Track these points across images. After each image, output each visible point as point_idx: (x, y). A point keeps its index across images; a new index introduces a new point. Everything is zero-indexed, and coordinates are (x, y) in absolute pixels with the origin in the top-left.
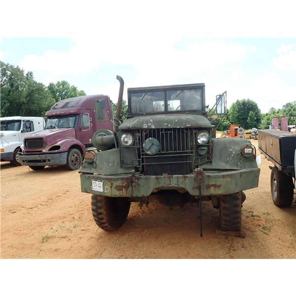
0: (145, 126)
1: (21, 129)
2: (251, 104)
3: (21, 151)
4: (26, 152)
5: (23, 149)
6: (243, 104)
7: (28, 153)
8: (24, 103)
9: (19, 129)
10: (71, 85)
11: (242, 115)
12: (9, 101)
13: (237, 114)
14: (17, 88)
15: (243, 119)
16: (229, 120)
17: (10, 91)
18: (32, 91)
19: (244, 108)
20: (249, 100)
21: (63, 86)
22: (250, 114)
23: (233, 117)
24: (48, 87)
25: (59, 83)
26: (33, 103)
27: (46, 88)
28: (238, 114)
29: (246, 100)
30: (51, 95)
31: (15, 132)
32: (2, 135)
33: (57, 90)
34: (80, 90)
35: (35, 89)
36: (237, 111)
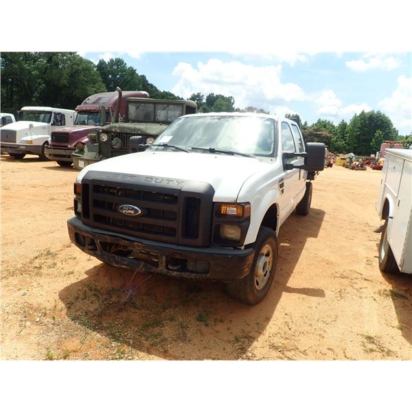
0: (113, 130)
1: (52, 122)
2: (381, 120)
3: (48, 144)
4: (53, 146)
5: (50, 143)
6: (369, 118)
7: (55, 147)
8: (65, 86)
9: (49, 122)
10: (128, 66)
11: (365, 135)
12: (45, 80)
13: (358, 131)
14: (57, 65)
15: (365, 141)
16: (345, 140)
17: (46, 68)
18: (77, 71)
19: (370, 124)
20: (379, 113)
21: (118, 66)
22: (377, 135)
23: (352, 136)
24: (98, 66)
25: (112, 60)
26: (76, 88)
27: (95, 66)
29: (375, 112)
30: (100, 79)
31: (45, 124)
32: (31, 126)
33: (109, 71)
34: (139, 75)
35: (80, 68)
36: (359, 128)
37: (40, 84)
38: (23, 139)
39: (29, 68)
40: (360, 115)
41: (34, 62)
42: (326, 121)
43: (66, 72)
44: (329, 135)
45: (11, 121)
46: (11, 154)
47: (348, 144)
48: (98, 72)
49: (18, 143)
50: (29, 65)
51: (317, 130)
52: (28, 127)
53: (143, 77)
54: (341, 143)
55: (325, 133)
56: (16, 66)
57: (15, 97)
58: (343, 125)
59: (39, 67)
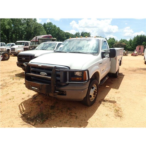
1: (25, 45)
2: (145, 38)
6: (140, 37)
8: (32, 33)
10: (53, 24)
12: (26, 31)
14: (30, 26)
17: (27, 27)
18: (36, 28)
19: (141, 40)
20: (144, 35)
21: (50, 25)
23: (134, 44)
24: (43, 25)
25: (48, 23)
26: (37, 33)
28: (136, 43)
30: (44, 29)
31: (23, 46)
32: (19, 46)
33: (47, 27)
34: (57, 27)
35: (37, 26)
36: (136, 41)
37: (25, 33)
38: (17, 50)
39: (21, 28)
40: (137, 37)
41: (23, 25)
42: (124, 39)
43: (33, 28)
44: (125, 45)
45: (14, 45)
46: (14, 55)
47: (132, 47)
48: (43, 27)
49: (15, 51)
50: (21, 26)
51: (121, 43)
52: (18, 47)
53: (59, 28)
54: (130, 47)
55: (124, 44)
56: (17, 27)
57: (17, 37)
58: (131, 41)
59: (24, 27)
